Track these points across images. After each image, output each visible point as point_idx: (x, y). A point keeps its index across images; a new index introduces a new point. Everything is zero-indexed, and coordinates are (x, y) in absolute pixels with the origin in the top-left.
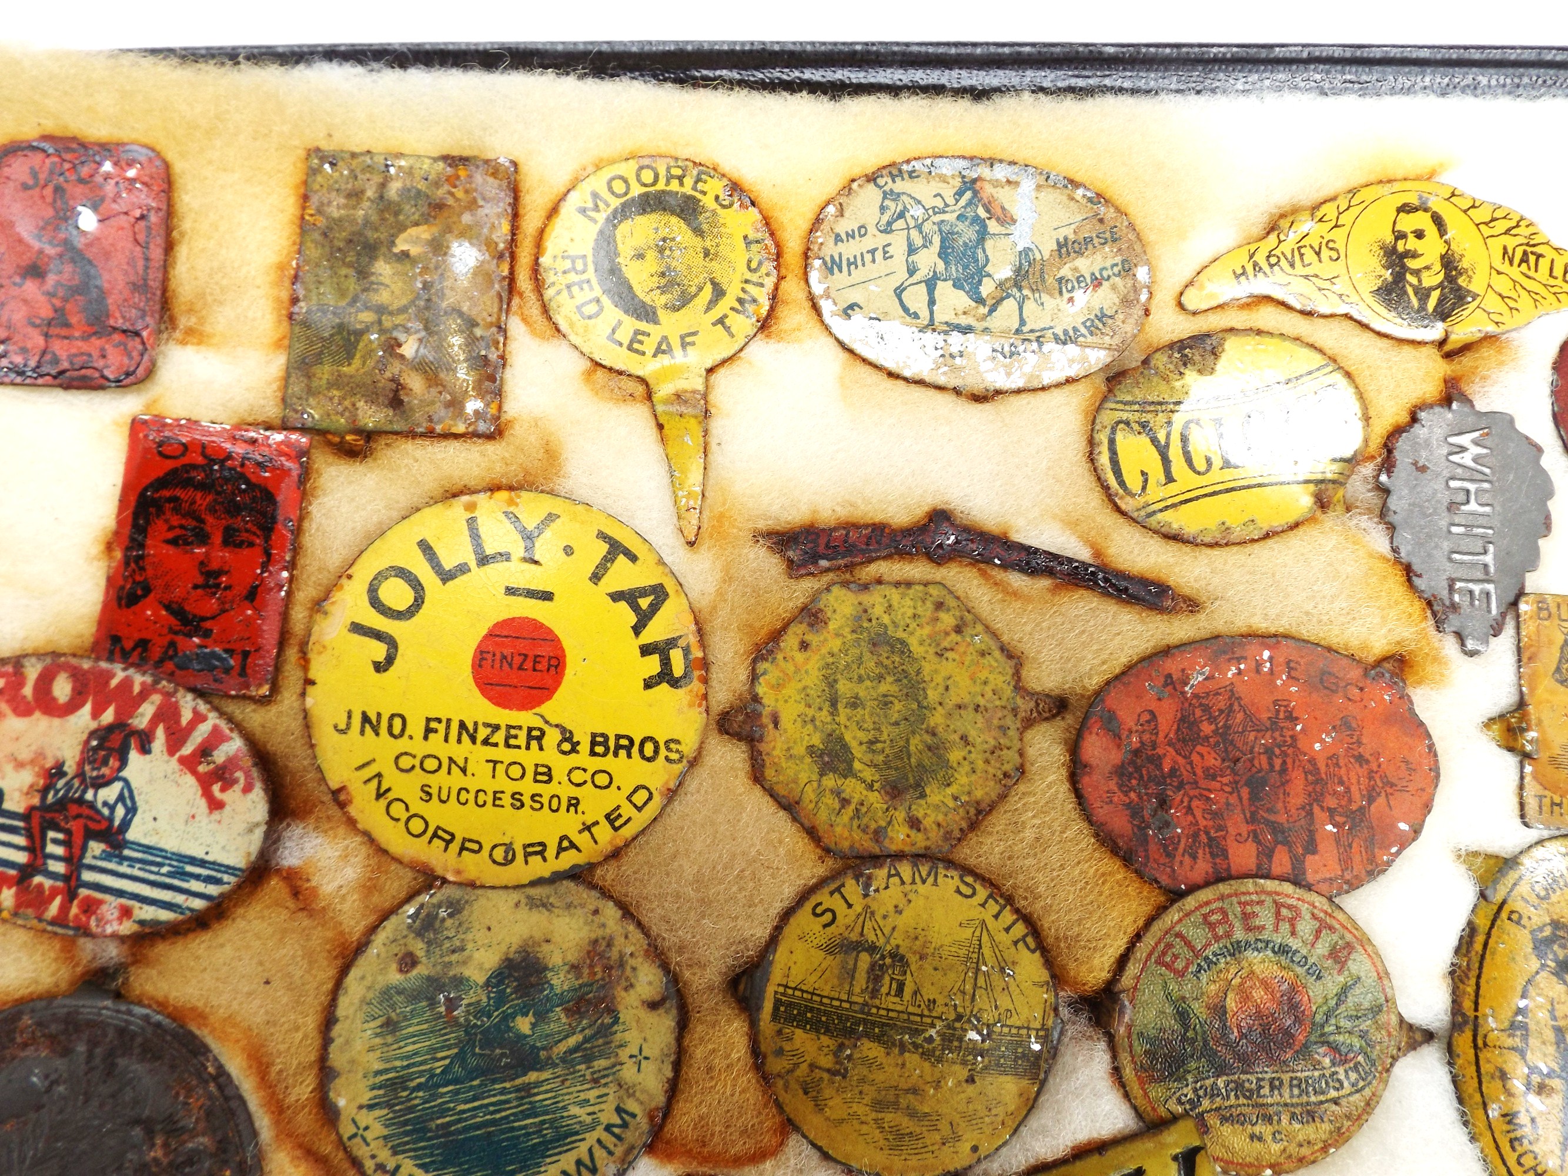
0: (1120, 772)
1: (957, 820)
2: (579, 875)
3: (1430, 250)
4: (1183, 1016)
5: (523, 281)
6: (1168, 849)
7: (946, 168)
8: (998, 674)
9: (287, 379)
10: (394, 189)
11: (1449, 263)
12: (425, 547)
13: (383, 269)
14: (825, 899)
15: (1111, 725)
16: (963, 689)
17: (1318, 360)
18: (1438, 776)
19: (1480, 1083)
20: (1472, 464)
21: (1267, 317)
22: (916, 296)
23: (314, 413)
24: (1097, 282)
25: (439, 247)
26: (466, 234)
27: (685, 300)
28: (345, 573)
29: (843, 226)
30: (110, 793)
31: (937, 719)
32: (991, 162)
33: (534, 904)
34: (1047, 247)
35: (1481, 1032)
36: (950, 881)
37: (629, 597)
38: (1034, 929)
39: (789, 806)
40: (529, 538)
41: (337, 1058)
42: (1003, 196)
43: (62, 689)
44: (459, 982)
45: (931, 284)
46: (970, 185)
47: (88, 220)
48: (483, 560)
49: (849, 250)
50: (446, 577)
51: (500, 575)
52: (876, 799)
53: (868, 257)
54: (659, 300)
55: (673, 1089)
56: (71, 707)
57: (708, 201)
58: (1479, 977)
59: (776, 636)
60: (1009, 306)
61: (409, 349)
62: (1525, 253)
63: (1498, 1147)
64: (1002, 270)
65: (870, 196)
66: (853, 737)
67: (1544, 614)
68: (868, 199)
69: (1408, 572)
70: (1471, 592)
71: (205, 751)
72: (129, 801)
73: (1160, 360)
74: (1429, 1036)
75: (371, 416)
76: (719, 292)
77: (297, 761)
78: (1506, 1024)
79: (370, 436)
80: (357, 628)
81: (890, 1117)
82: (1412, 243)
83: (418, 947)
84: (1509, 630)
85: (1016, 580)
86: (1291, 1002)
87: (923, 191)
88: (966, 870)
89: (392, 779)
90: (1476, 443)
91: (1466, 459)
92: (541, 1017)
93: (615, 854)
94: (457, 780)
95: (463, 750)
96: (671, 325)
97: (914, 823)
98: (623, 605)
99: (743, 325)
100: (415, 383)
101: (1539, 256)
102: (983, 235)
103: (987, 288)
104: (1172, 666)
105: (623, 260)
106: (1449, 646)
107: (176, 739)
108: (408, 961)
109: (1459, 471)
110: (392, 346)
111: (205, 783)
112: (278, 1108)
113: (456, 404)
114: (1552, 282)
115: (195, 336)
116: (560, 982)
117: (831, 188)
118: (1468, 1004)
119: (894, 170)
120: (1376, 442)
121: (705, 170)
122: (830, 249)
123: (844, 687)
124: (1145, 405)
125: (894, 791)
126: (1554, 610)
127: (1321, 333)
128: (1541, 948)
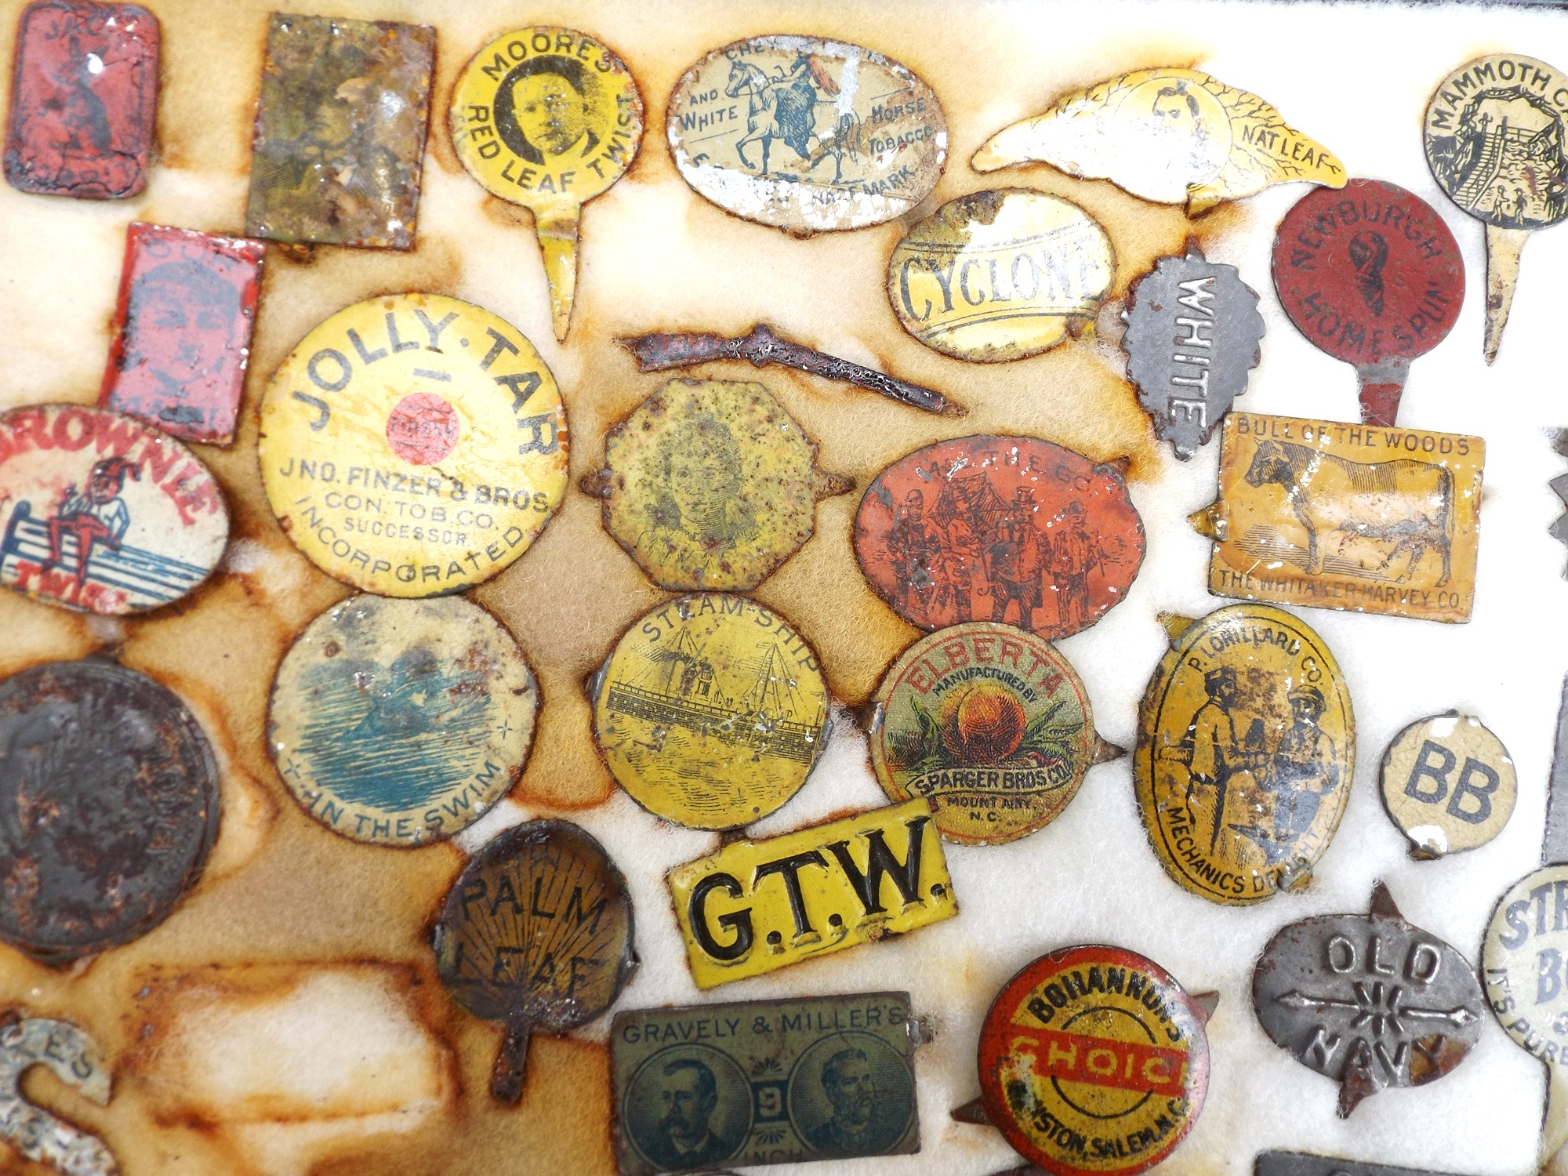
0: (890, 536)
1: (760, 567)
2: (465, 592)
3: (1183, 127)
4: (924, 721)
5: (438, 127)
6: (924, 596)
7: (787, 45)
8: (798, 457)
9: (248, 199)
10: (337, 46)
12: (353, 335)
13: (327, 112)
14: (653, 620)
15: (886, 502)
16: (770, 468)
17: (1079, 215)
18: (1144, 552)
19: (1153, 786)
20: (1198, 306)
21: (1040, 179)
22: (753, 153)
23: (269, 227)
24: (903, 145)
25: (371, 96)
26: (395, 86)
27: (566, 146)
28: (290, 353)
29: (698, 90)
30: (109, 509)
31: (748, 488)
32: (824, 41)
33: (429, 611)
34: (865, 113)
35: (1158, 747)
36: (752, 612)
37: (509, 381)
38: (817, 657)
39: (629, 550)
40: (434, 331)
41: (278, 714)
42: (831, 69)
43: (75, 429)
44: (370, 666)
45: (766, 141)
46: (805, 59)
47: (96, 65)
48: (398, 347)
49: (702, 110)
50: (369, 359)
51: (410, 359)
52: (697, 548)
53: (717, 117)
54: (544, 145)
55: (530, 753)
56: (81, 444)
57: (589, 65)
58: (1161, 707)
59: (626, 418)
60: (829, 161)
61: (345, 177)
62: (1263, 132)
63: (1163, 835)
64: (826, 132)
65: (723, 65)
66: (682, 499)
67: (1244, 428)
69: (1137, 391)
70: (1186, 408)
71: (180, 481)
72: (123, 514)
73: (950, 210)
74: (1120, 752)
75: (314, 230)
76: (594, 141)
77: (251, 496)
78: (1178, 742)
79: (312, 246)
80: (299, 396)
81: (692, 783)
82: (1168, 122)
83: (341, 639)
84: (1215, 441)
85: (819, 383)
86: (1009, 714)
87: (766, 63)
88: (766, 606)
89: (323, 512)
90: (1202, 288)
91: (1194, 301)
92: (432, 695)
93: (493, 578)
94: (372, 515)
95: (375, 493)
96: (554, 165)
97: (725, 567)
98: (505, 388)
99: (612, 169)
100: (349, 205)
101: (1274, 136)
102: (812, 101)
103: (812, 146)
104: (938, 457)
105: (519, 112)
106: (1165, 451)
107: (160, 471)
108: (333, 649)
109: (1187, 311)
110: (331, 175)
111: (182, 503)
112: (233, 748)
113: (380, 223)
114: (1282, 157)
115: (178, 161)
116: (448, 671)
117: (692, 56)
118: (1150, 728)
119: (743, 45)
120: (1121, 287)
121: (588, 41)
122: (686, 109)
123: (677, 461)
124: (933, 247)
125: (712, 543)
126: (1252, 425)
127: (1085, 194)
128: (1211, 686)
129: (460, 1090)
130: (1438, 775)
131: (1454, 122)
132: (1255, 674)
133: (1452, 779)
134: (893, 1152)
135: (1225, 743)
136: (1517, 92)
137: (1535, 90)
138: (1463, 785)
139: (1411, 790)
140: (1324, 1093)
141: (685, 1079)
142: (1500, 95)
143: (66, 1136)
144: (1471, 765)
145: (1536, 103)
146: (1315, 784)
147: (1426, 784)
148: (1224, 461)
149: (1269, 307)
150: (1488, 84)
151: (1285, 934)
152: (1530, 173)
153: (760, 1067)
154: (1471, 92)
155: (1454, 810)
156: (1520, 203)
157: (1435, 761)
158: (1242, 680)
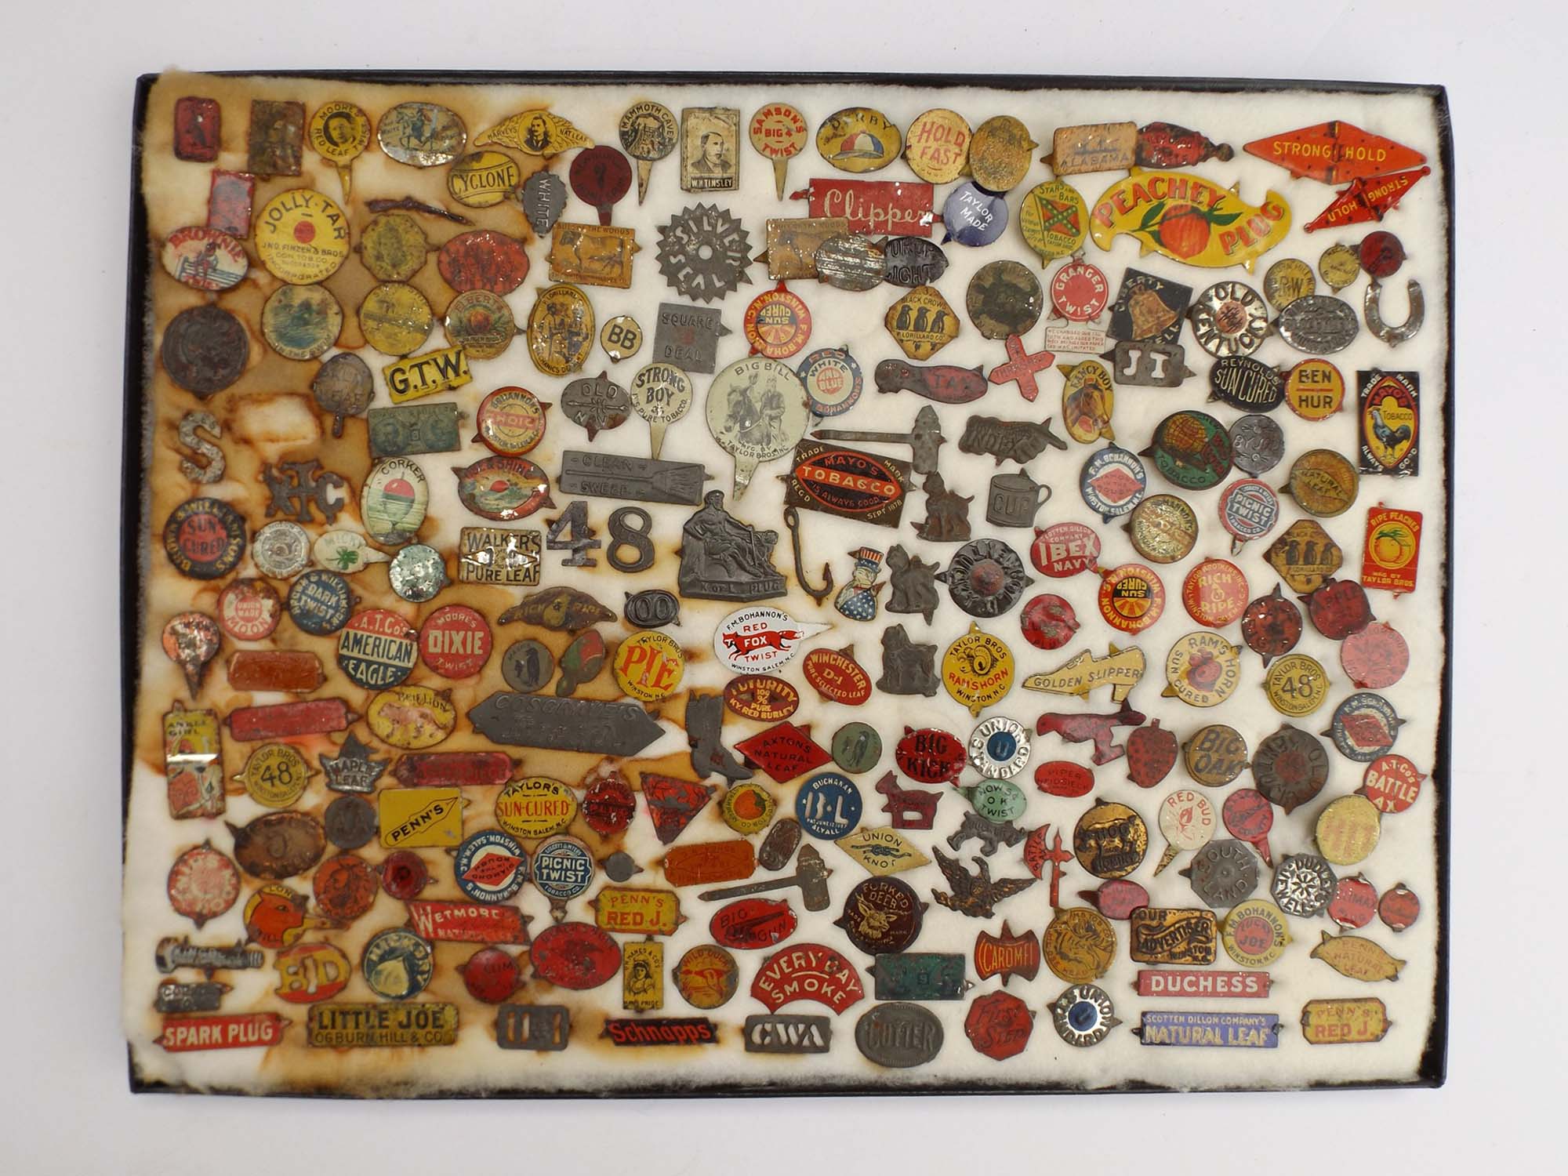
0: (449, 263)
1: (409, 274)
2: (320, 283)
3: (541, 130)
4: (461, 322)
5: (306, 137)
6: (460, 283)
7: (415, 106)
8: (420, 239)
9: (249, 161)
10: (274, 110)
11: (546, 134)
12: (283, 204)
13: (272, 132)
14: (377, 291)
15: (448, 251)
16: (412, 241)
17: (507, 159)
18: (529, 268)
19: (532, 341)
20: (546, 188)
21: (495, 148)
22: (405, 141)
23: (256, 169)
24: (452, 137)
25: (285, 126)
26: (293, 123)
27: (346, 141)
28: (264, 209)
29: (387, 122)
30: (212, 258)
31: (405, 249)
32: (427, 104)
33: (310, 290)
34: (440, 128)
35: (533, 329)
36: (407, 289)
37: (330, 216)
38: (428, 301)
39: (369, 269)
40: (307, 201)
41: (265, 321)
42: (429, 114)
43: (201, 234)
44: (291, 306)
45: (409, 137)
46: (420, 110)
47: (200, 119)
48: (297, 206)
49: (388, 128)
50: (288, 210)
51: (300, 211)
52: (389, 268)
53: (393, 130)
54: (339, 141)
55: (341, 332)
56: (203, 238)
57: (353, 115)
58: (534, 316)
59: (367, 227)
60: (429, 144)
61: (278, 153)
62: (566, 131)
63: (534, 355)
64: (428, 134)
65: (395, 112)
66: (384, 253)
67: (560, 227)
68: (394, 116)
69: (527, 216)
70: (542, 222)
71: (233, 249)
72: (216, 259)
73: (467, 160)
74: (524, 331)
75: (269, 170)
76: (354, 139)
77: (254, 255)
78: (539, 326)
79: (269, 175)
80: (267, 223)
81: (390, 340)
82: (536, 128)
83: (282, 298)
84: (551, 232)
85: (427, 215)
86: (487, 319)
87: (408, 112)
88: (412, 287)
89: (276, 259)
90: (547, 183)
91: (544, 187)
92: (310, 314)
93: (327, 278)
94: (290, 260)
95: (291, 252)
96: (342, 147)
97: (398, 274)
98: (330, 219)
99: (360, 148)
100: (280, 162)
101: (570, 132)
102: (423, 124)
103: (423, 139)
104: (463, 238)
105: (331, 130)
106: (536, 236)
107: (227, 247)
108: (280, 301)
109: (542, 190)
110: (274, 152)
111: (234, 256)
112: (251, 330)
113: (289, 167)
115: (227, 149)
116: (315, 307)
117: (386, 109)
118: (531, 323)
119: (401, 106)
120: (522, 182)
121: (352, 106)
122: (384, 128)
123: (383, 241)
124: (460, 171)
125: (394, 266)
126: (563, 226)
127: (510, 153)
128: (549, 308)
129: (323, 432)
130: (618, 335)
131: (629, 126)
132: (562, 305)
133: (622, 336)
134: (453, 451)
135: (552, 326)
136: (650, 115)
137: (656, 114)
138: (626, 338)
139: (610, 340)
140: (583, 433)
141: (389, 429)
142: (645, 116)
143: (208, 446)
144: (628, 331)
145: (656, 118)
146: (580, 339)
147: (614, 338)
148: (554, 238)
149: (569, 189)
150: (641, 112)
151: (571, 385)
152: (653, 143)
153: (412, 425)
154: (635, 116)
155: (622, 345)
156: (649, 152)
157: (617, 330)
158: (558, 307)
